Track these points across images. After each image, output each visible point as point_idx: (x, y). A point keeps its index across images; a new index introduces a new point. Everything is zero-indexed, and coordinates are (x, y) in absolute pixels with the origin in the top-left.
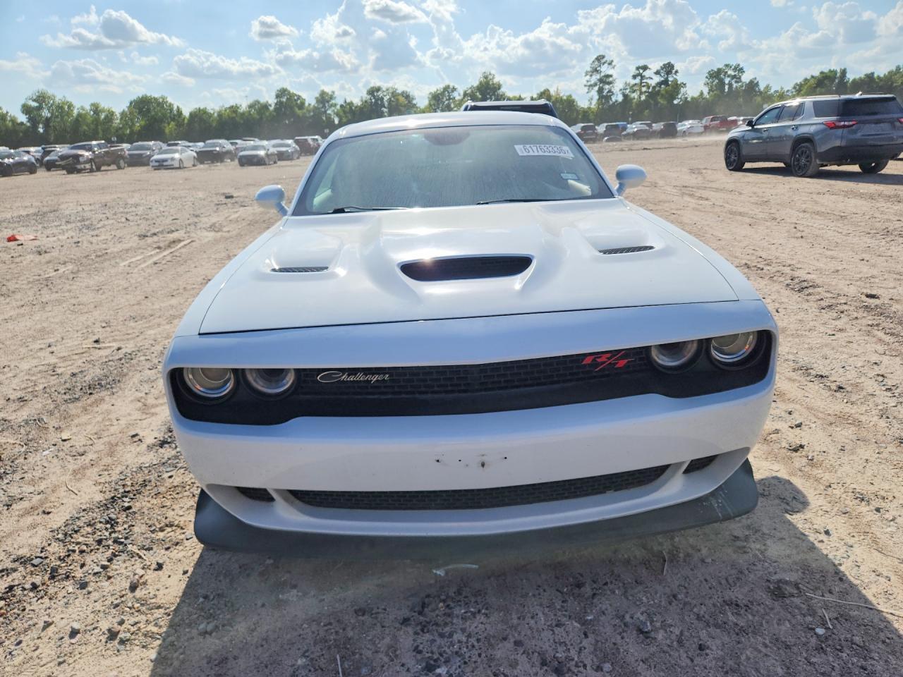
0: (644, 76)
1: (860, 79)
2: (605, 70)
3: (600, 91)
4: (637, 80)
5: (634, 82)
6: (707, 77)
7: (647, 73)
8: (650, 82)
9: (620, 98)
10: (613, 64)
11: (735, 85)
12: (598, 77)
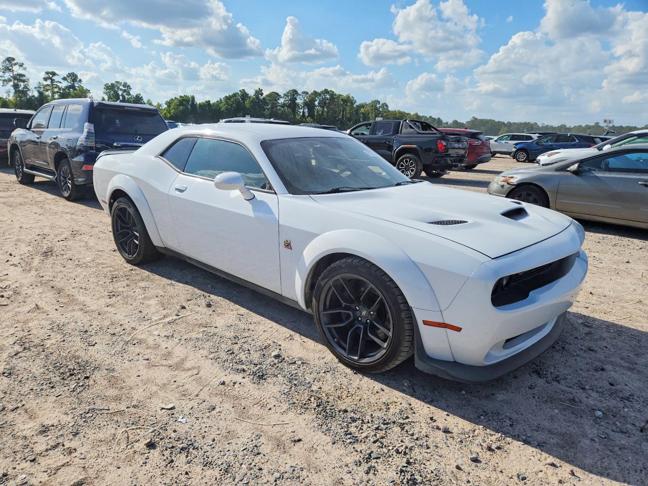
0: (54, 80)
1: (203, 103)
2: (17, 70)
3: (16, 86)
4: (49, 82)
5: (45, 83)
6: (104, 88)
7: (55, 78)
8: (60, 85)
9: (36, 94)
10: (24, 66)
11: (126, 96)
12: (11, 75)
